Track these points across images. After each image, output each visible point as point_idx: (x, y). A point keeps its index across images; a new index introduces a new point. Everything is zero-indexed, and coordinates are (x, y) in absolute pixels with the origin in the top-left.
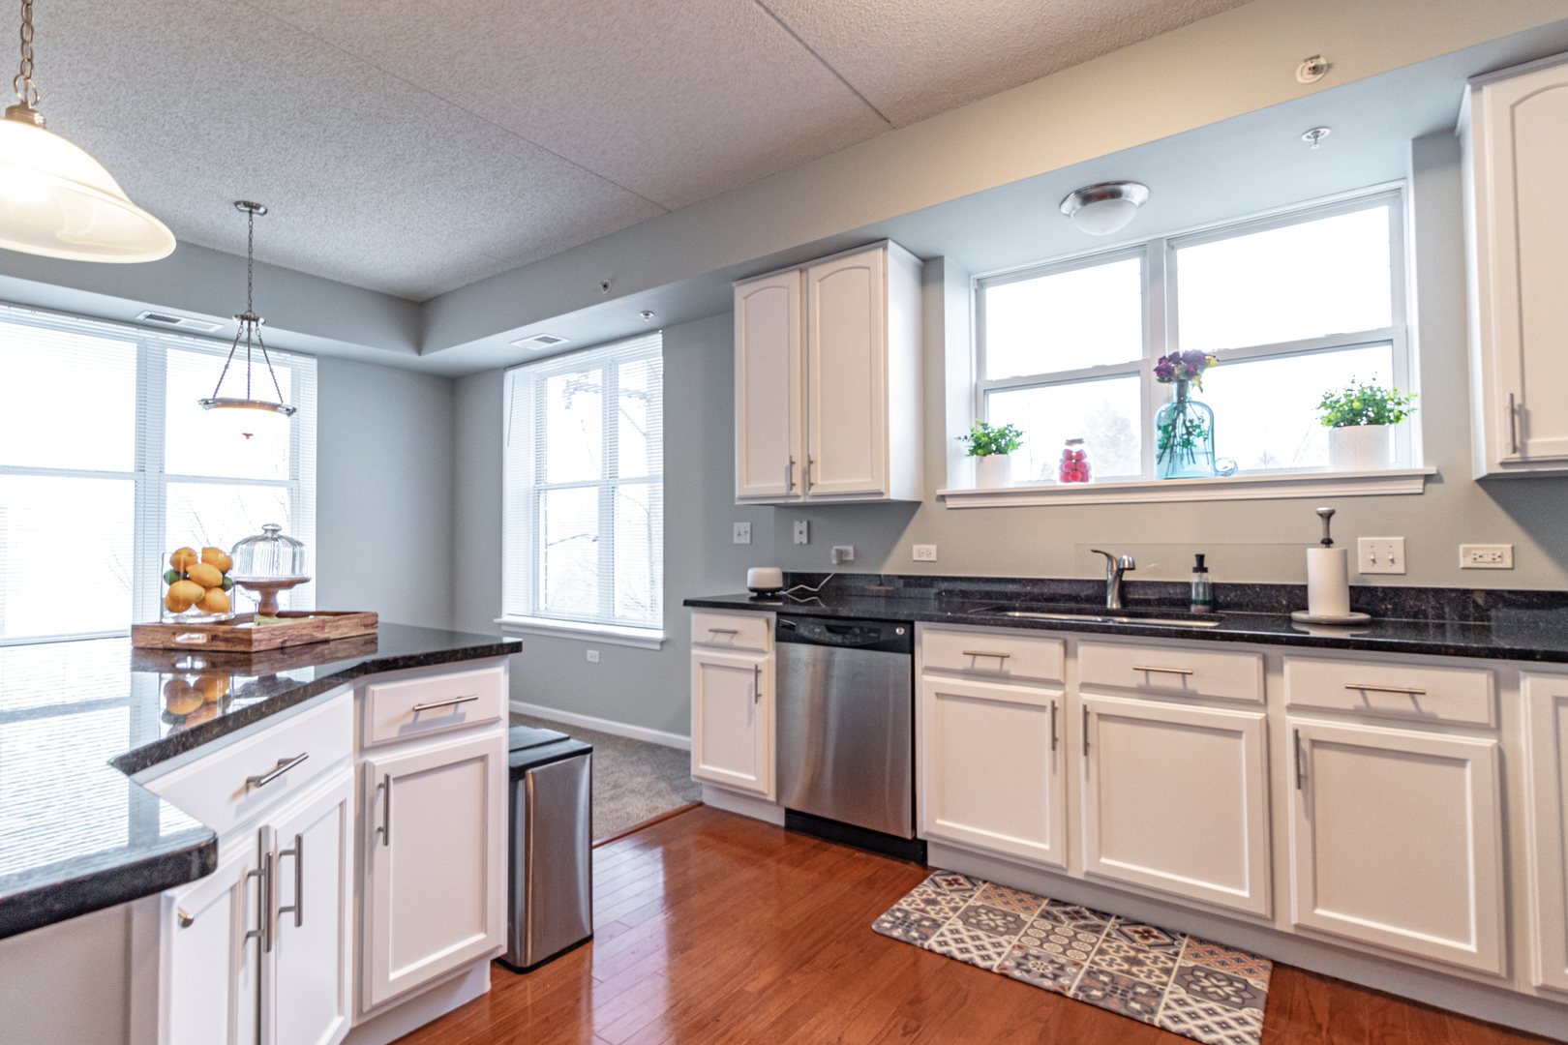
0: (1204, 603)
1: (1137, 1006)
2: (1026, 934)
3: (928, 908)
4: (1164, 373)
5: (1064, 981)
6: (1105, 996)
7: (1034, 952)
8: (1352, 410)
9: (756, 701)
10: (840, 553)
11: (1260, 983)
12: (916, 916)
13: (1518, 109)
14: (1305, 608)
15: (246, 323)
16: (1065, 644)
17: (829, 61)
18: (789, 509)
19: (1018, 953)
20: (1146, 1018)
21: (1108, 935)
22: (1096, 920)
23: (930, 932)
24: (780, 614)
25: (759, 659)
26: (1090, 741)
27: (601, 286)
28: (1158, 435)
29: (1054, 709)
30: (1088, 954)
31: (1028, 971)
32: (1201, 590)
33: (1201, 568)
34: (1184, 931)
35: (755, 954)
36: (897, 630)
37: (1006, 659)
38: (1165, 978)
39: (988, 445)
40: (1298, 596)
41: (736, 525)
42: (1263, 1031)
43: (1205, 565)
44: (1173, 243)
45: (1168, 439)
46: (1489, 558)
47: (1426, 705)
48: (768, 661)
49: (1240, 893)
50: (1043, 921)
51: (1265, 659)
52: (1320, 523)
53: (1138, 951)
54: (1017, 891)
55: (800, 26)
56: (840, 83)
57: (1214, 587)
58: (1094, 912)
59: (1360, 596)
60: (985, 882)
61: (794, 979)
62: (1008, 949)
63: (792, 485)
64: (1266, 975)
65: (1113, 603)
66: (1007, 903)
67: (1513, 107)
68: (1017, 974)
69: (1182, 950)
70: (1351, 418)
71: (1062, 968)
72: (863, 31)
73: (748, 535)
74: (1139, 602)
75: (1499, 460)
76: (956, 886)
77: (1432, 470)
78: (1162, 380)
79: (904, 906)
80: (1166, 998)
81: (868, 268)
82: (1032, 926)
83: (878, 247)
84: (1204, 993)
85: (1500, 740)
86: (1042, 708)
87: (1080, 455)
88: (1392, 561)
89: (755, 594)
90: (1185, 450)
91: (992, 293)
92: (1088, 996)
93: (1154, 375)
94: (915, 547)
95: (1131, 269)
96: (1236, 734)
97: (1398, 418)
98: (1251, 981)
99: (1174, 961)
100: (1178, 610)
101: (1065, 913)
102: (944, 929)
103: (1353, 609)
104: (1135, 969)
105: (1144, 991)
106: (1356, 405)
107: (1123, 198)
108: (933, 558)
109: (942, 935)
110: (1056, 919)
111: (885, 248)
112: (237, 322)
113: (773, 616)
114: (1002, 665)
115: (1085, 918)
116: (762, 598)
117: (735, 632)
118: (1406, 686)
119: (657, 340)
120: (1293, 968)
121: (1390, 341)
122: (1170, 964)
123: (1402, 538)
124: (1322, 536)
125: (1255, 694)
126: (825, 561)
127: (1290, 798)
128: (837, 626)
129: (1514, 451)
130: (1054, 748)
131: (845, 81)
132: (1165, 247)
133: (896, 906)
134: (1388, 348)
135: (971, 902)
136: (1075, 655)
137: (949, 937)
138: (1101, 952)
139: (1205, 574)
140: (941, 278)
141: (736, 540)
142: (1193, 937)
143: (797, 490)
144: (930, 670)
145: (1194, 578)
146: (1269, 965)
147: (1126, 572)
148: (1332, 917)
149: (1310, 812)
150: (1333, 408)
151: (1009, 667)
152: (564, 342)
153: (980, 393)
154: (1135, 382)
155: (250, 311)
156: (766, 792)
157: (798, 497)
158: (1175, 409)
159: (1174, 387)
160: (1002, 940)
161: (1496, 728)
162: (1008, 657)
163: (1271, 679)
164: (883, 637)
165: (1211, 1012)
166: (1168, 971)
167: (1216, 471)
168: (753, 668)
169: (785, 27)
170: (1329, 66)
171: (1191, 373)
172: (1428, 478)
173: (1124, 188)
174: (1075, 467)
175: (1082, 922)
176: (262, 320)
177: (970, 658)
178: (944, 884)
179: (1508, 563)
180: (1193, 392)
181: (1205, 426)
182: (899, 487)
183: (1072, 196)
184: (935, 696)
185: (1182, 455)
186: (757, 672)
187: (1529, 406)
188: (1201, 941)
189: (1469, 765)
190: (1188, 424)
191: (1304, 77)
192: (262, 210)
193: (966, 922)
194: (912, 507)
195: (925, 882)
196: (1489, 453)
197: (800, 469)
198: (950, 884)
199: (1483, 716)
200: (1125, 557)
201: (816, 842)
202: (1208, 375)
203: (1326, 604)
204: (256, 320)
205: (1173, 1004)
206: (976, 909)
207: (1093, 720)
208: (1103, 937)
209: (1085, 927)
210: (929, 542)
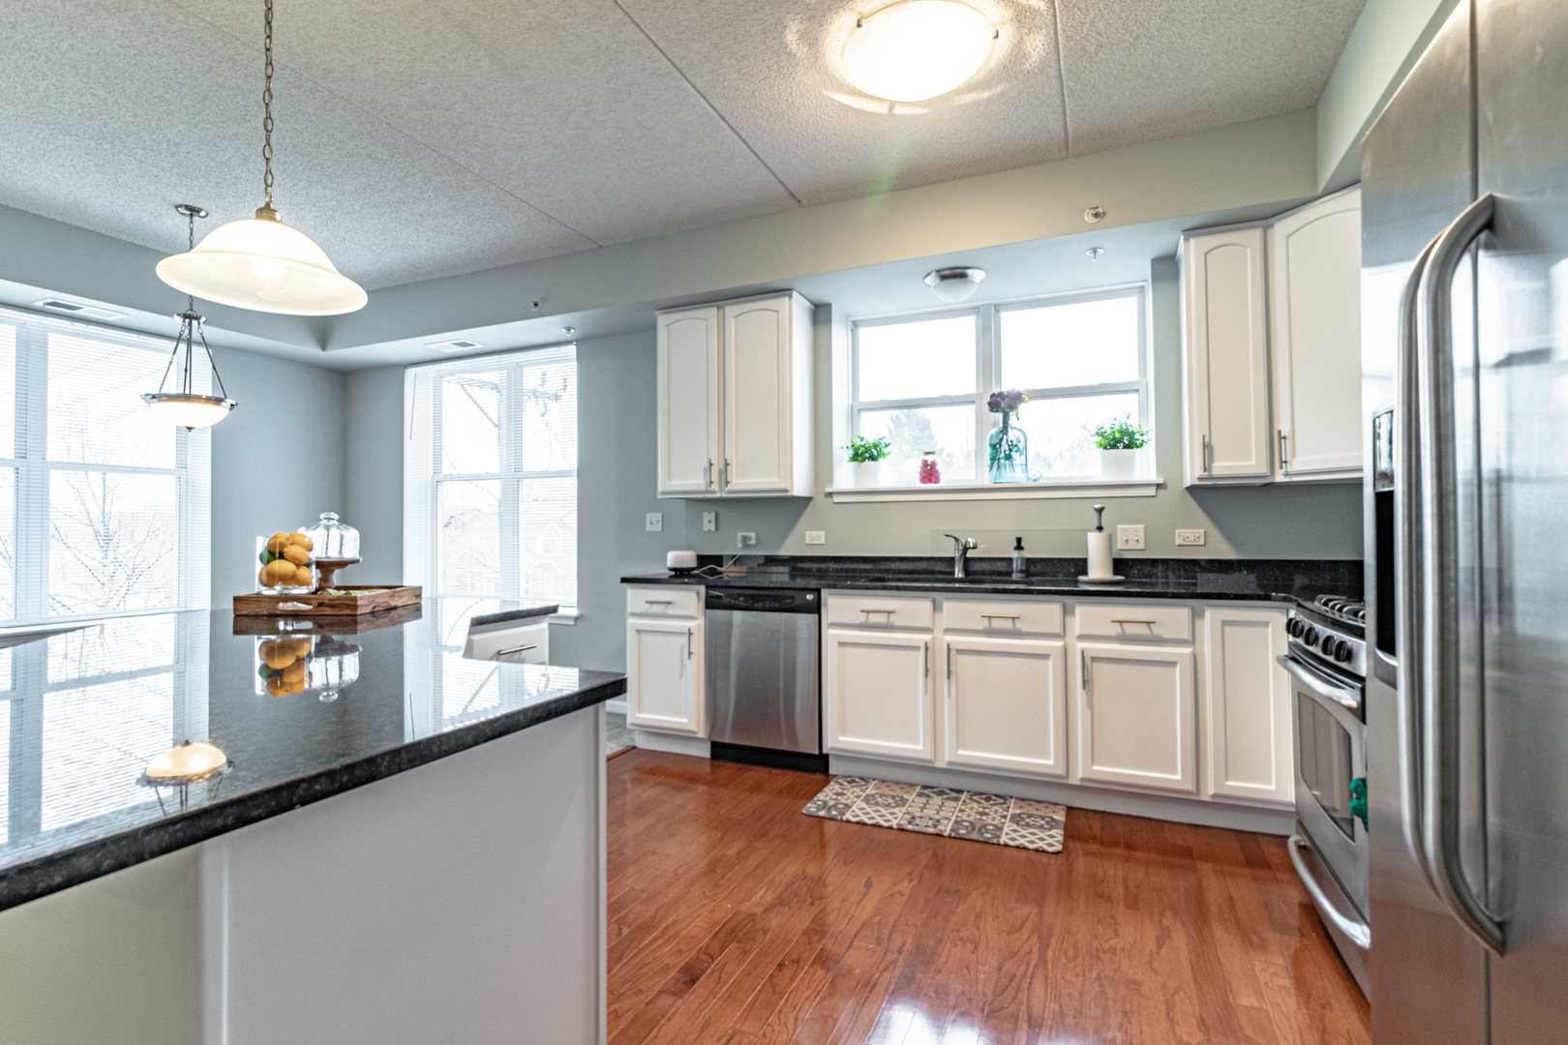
0: (1021, 571)
1: (989, 836)
2: (910, 806)
3: (839, 798)
4: (994, 405)
5: (941, 827)
6: (968, 833)
7: (918, 814)
8: (1114, 438)
9: (689, 658)
10: (745, 539)
11: (1060, 817)
12: (831, 803)
13: (1208, 256)
14: (1085, 573)
15: (187, 321)
16: (934, 602)
17: (766, 161)
18: (698, 503)
19: (908, 817)
20: (995, 841)
21: (964, 801)
22: (954, 795)
23: (845, 811)
24: (708, 587)
25: (691, 624)
26: (951, 669)
27: (532, 305)
28: (988, 450)
29: (927, 648)
30: (953, 813)
31: (917, 825)
32: (1019, 562)
33: (1019, 547)
34: (1011, 795)
35: (725, 834)
36: (808, 597)
37: (892, 615)
38: (1003, 820)
39: (864, 454)
40: (1081, 565)
41: (648, 515)
42: (1064, 840)
43: (1022, 545)
44: (998, 308)
45: (997, 453)
46: (1192, 539)
47: (1156, 630)
48: (698, 626)
49: (1047, 762)
50: (919, 798)
51: (1064, 607)
52: (1095, 515)
53: (985, 808)
54: (897, 783)
55: (751, 138)
56: (770, 174)
57: (1029, 561)
58: (952, 790)
59: (1120, 565)
60: (874, 780)
61: (759, 845)
62: (900, 815)
63: (711, 482)
64: (1064, 813)
65: (959, 574)
66: (893, 790)
67: (1206, 254)
68: (910, 827)
69: (1012, 805)
70: (1113, 444)
71: (938, 821)
72: (797, 145)
73: (660, 523)
74: (976, 573)
75: (1197, 476)
76: (854, 784)
77: (1161, 481)
78: (992, 410)
79: (822, 798)
80: (1006, 830)
81: (777, 311)
82: (913, 801)
83: (784, 296)
84: (1028, 825)
85: (1195, 649)
86: (917, 648)
87: (933, 464)
88: (1138, 541)
89: (673, 573)
90: (1007, 462)
91: (862, 331)
92: (958, 834)
93: (987, 407)
94: (808, 533)
95: (970, 322)
96: (1045, 657)
97: (1141, 445)
98: (1055, 817)
99: (1008, 811)
100: (1005, 578)
101: (933, 792)
102: (854, 808)
103: (1115, 574)
104: (984, 818)
105: (991, 828)
106: (1117, 435)
107: (969, 278)
108: (822, 541)
109: (853, 811)
110: (928, 796)
111: (790, 297)
112: (179, 320)
113: (702, 589)
114: (888, 618)
115: (947, 794)
116: (680, 575)
117: (669, 603)
118: (1147, 618)
119: (572, 350)
120: (1078, 809)
121: (1137, 391)
122: (1005, 813)
123: (1143, 526)
124: (1096, 524)
125: (1057, 629)
126: (730, 545)
127: (1079, 695)
128: (758, 595)
129: (1205, 470)
130: (926, 676)
131: (774, 174)
132: (993, 311)
133: (815, 799)
134: (1136, 395)
135: (868, 792)
136: (941, 610)
137: (859, 812)
138: (961, 811)
139: (1022, 552)
140: (829, 321)
141: (649, 528)
142: (1017, 798)
143: (715, 487)
144: (833, 625)
145: (1015, 555)
146: (1065, 808)
147: (969, 551)
148: (1105, 770)
149: (1090, 704)
150: (1103, 436)
151: (895, 620)
152: (479, 347)
153: (855, 413)
154: (972, 408)
155: (191, 310)
156: (696, 730)
157: (715, 492)
158: (1001, 431)
159: (1000, 416)
160: (896, 810)
161: (1192, 641)
162: (894, 612)
163: (1068, 619)
164: (797, 602)
165: (1033, 834)
166: (1005, 817)
167: (1029, 478)
168: (687, 631)
169: (740, 137)
170: (1104, 213)
171: (1013, 407)
172: (1159, 486)
173: (969, 272)
174: (929, 473)
175: (946, 796)
176: (203, 319)
177: (865, 614)
178: (846, 783)
179: (1202, 542)
180: (1013, 420)
181: (1021, 445)
182: (799, 488)
183: (934, 273)
184: (837, 645)
185: (1005, 466)
186: (690, 634)
187: (1213, 443)
188: (1023, 800)
189: (1178, 665)
190: (1010, 443)
191: (1088, 218)
192: (203, 214)
193: (868, 803)
194: (807, 500)
195: (832, 783)
196: (1192, 472)
197: (717, 471)
198: (849, 782)
199: (1186, 635)
200: (970, 540)
201: (739, 766)
202: (1022, 407)
203: (1099, 570)
204: (198, 318)
205: (1010, 832)
206: (873, 796)
207: (953, 654)
208: (961, 803)
209: (948, 799)
210: (818, 529)
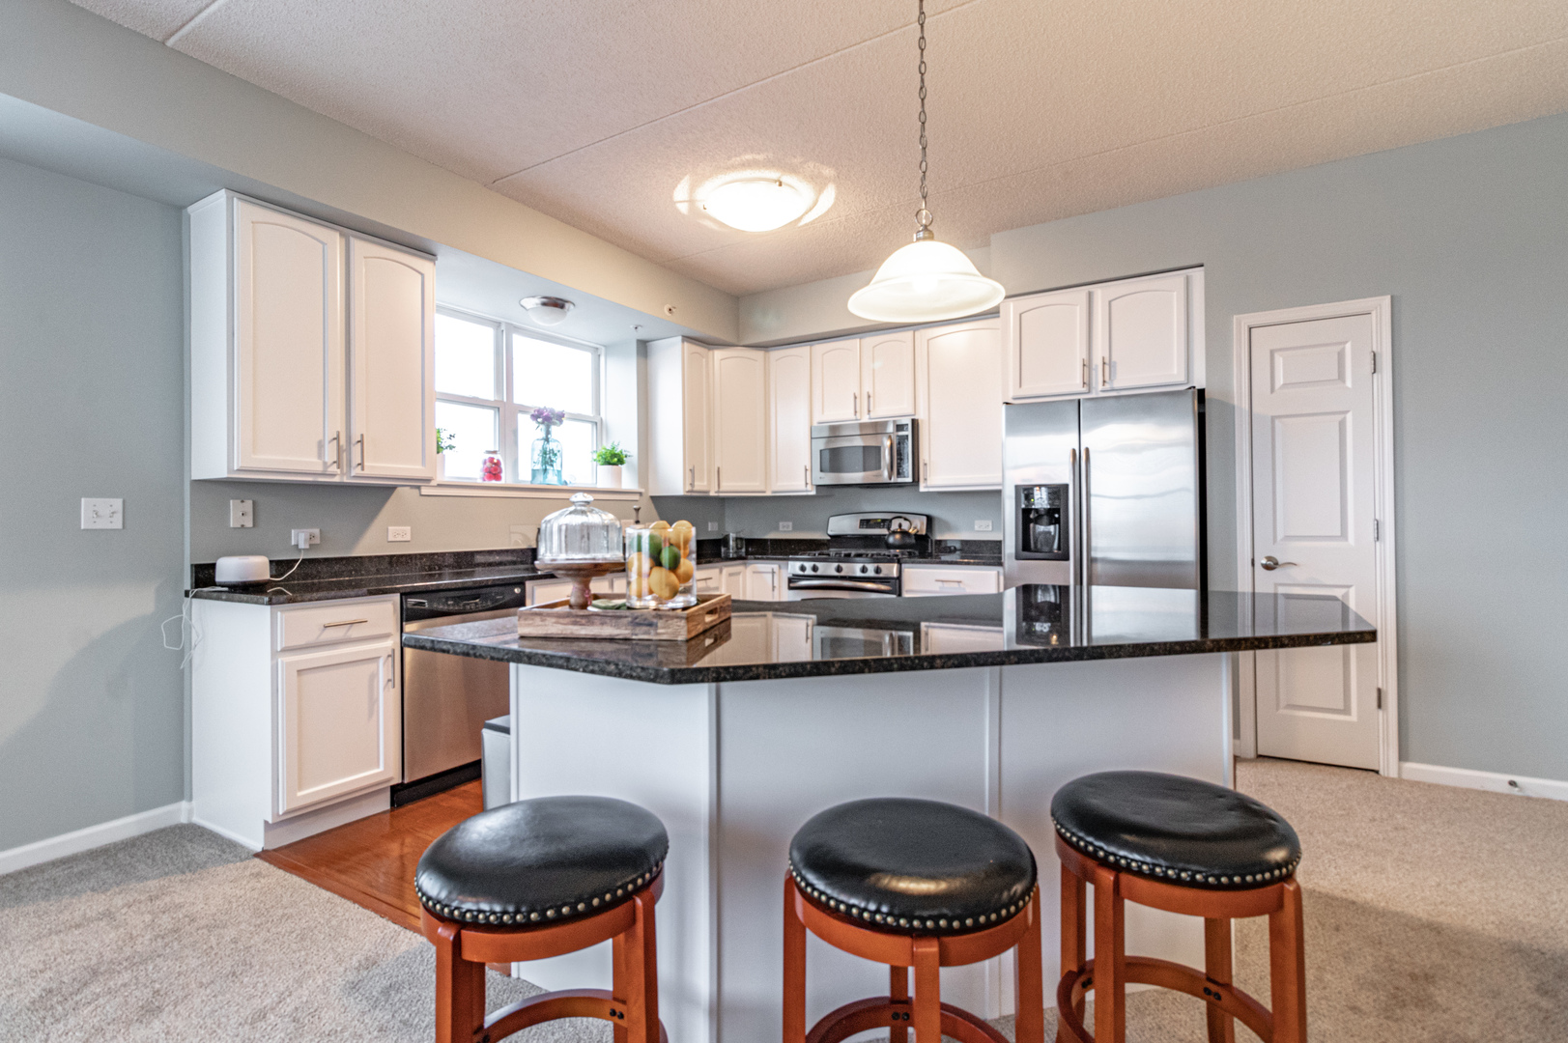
24: (405, 595)
25: (387, 645)
36: (516, 591)
41: (86, 502)
48: (396, 644)
63: (333, 462)
73: (118, 517)
75: (687, 490)
77: (642, 490)
81: (422, 274)
87: (497, 462)
94: (389, 529)
97: (626, 463)
106: (606, 454)
107: (564, 311)
108: (408, 537)
111: (435, 259)
113: (397, 597)
121: (595, 423)
128: (467, 596)
134: (592, 425)
141: (88, 524)
143: (337, 468)
156: (391, 777)
157: (334, 475)
164: (507, 598)
168: (381, 654)
170: (673, 312)
172: (640, 494)
174: (494, 470)
186: (386, 657)
191: (666, 311)
194: (387, 492)
197: (339, 447)
210: (405, 524)
